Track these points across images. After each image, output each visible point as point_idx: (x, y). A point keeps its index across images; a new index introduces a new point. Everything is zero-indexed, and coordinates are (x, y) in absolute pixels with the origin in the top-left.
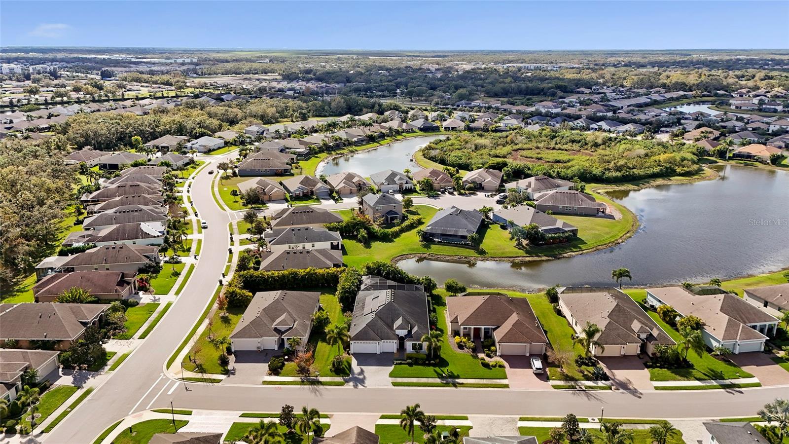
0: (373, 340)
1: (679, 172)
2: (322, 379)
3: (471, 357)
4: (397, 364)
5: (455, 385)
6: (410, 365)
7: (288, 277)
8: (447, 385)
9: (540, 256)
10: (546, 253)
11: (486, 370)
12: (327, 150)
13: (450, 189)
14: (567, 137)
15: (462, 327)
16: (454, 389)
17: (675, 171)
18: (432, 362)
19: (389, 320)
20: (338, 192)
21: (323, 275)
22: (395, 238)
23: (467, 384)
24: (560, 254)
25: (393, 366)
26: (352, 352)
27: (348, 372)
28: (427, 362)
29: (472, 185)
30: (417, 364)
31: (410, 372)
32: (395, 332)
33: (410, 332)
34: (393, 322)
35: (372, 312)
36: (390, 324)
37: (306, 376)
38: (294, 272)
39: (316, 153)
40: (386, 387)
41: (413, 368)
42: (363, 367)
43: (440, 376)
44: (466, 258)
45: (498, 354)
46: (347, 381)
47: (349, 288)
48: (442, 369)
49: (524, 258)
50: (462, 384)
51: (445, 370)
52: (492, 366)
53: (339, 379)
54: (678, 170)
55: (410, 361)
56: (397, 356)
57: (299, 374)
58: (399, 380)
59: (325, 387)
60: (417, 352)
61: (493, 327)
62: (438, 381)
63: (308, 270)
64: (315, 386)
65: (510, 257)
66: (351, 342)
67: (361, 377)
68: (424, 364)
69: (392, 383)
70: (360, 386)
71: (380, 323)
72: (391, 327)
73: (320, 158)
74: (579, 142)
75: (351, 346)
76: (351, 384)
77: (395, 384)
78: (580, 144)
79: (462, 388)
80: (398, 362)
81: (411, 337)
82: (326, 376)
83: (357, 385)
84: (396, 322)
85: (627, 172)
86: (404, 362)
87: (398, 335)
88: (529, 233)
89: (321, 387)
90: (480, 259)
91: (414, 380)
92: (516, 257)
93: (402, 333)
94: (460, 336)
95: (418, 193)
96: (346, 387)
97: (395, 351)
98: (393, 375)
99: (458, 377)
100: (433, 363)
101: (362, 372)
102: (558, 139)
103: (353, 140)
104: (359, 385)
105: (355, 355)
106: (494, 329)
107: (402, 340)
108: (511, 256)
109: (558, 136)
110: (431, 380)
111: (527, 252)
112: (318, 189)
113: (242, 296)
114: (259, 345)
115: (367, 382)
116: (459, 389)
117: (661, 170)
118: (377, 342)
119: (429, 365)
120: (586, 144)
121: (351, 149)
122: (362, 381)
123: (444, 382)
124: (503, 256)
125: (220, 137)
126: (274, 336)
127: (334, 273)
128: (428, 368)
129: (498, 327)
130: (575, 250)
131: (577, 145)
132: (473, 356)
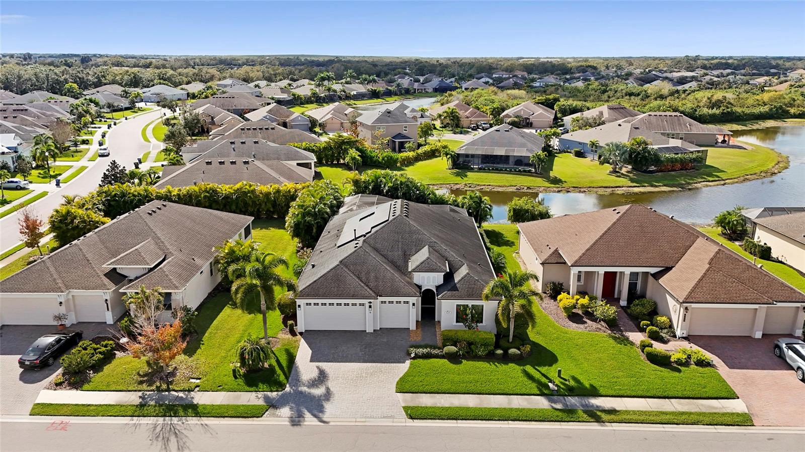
0: (354, 297)
1: (794, 114)
2: (201, 398)
3: (612, 341)
4: (417, 357)
5: (594, 415)
6: (454, 358)
7: (197, 197)
8: (569, 414)
9: (656, 186)
10: (666, 182)
11: (665, 372)
12: (316, 102)
13: (484, 124)
14: (622, 90)
15: (574, 271)
16: (595, 426)
17: (788, 112)
18: (513, 351)
19: (397, 255)
20: (322, 126)
21: (268, 194)
22: (407, 166)
23: (627, 412)
24: (689, 184)
25: (408, 362)
26: (301, 327)
27: (282, 378)
28: (499, 352)
29: (516, 119)
30: (470, 355)
31: (457, 378)
32: (411, 278)
33: (449, 277)
34: (406, 258)
35: (356, 239)
36: (400, 262)
37: (158, 389)
38: (210, 189)
39: (303, 104)
40: (387, 423)
41: (461, 367)
42: (325, 366)
43: (543, 390)
44: (528, 188)
45: (679, 333)
46: (272, 405)
47: (314, 208)
48: (544, 369)
49: (630, 189)
50: (612, 412)
51: (552, 371)
52: (679, 362)
53: (252, 398)
54: (792, 111)
55: (453, 349)
56: (418, 338)
57: (141, 383)
58: (426, 400)
59: (205, 421)
60: (470, 327)
61: (653, 270)
62: (542, 403)
63: (238, 186)
64: (175, 420)
65: (606, 187)
66: (299, 302)
67: (319, 391)
68: (490, 357)
69: (406, 409)
70: (309, 420)
71: (375, 259)
72: (401, 268)
73: (307, 107)
74: (639, 95)
75: (300, 313)
76: (285, 412)
77: (414, 414)
78: (640, 97)
79: (616, 426)
80: (421, 351)
81: (454, 288)
82: (219, 388)
83: (300, 416)
84: (413, 258)
85: (728, 108)
86: (436, 352)
87: (420, 287)
88: (632, 152)
89: (193, 421)
90: (555, 189)
91: (471, 401)
92: (617, 187)
93: (431, 280)
94: (569, 293)
95: (439, 130)
96: (267, 420)
97: (413, 327)
98: (407, 387)
99: (594, 392)
100: (515, 355)
101: (322, 377)
102: (611, 93)
103: (352, 93)
104: (308, 415)
105: (310, 336)
106: (657, 276)
107: (428, 298)
108: (606, 185)
109: (611, 90)
110: (518, 402)
111: (632, 180)
112: (293, 120)
113: (84, 221)
114: (62, 310)
115: (330, 409)
116: (610, 427)
117: (771, 110)
118: (366, 301)
119: (506, 359)
120: (648, 97)
121: (348, 102)
122: (316, 406)
123: (559, 406)
124: (592, 185)
125: (182, 89)
126: (103, 287)
127: (289, 191)
128: (502, 367)
129: (668, 269)
130: (711, 179)
131: (636, 98)
132: (615, 338)
